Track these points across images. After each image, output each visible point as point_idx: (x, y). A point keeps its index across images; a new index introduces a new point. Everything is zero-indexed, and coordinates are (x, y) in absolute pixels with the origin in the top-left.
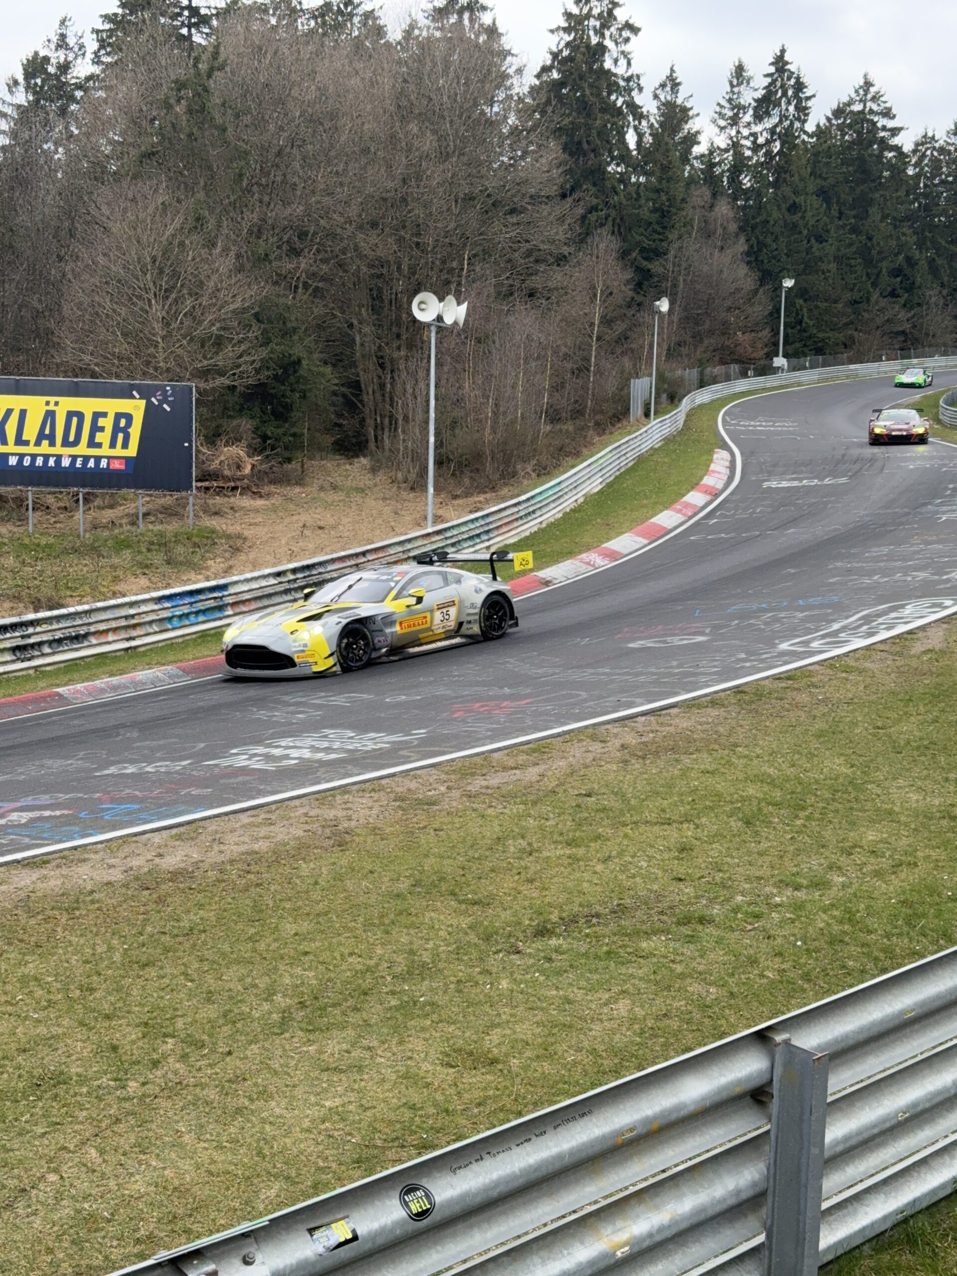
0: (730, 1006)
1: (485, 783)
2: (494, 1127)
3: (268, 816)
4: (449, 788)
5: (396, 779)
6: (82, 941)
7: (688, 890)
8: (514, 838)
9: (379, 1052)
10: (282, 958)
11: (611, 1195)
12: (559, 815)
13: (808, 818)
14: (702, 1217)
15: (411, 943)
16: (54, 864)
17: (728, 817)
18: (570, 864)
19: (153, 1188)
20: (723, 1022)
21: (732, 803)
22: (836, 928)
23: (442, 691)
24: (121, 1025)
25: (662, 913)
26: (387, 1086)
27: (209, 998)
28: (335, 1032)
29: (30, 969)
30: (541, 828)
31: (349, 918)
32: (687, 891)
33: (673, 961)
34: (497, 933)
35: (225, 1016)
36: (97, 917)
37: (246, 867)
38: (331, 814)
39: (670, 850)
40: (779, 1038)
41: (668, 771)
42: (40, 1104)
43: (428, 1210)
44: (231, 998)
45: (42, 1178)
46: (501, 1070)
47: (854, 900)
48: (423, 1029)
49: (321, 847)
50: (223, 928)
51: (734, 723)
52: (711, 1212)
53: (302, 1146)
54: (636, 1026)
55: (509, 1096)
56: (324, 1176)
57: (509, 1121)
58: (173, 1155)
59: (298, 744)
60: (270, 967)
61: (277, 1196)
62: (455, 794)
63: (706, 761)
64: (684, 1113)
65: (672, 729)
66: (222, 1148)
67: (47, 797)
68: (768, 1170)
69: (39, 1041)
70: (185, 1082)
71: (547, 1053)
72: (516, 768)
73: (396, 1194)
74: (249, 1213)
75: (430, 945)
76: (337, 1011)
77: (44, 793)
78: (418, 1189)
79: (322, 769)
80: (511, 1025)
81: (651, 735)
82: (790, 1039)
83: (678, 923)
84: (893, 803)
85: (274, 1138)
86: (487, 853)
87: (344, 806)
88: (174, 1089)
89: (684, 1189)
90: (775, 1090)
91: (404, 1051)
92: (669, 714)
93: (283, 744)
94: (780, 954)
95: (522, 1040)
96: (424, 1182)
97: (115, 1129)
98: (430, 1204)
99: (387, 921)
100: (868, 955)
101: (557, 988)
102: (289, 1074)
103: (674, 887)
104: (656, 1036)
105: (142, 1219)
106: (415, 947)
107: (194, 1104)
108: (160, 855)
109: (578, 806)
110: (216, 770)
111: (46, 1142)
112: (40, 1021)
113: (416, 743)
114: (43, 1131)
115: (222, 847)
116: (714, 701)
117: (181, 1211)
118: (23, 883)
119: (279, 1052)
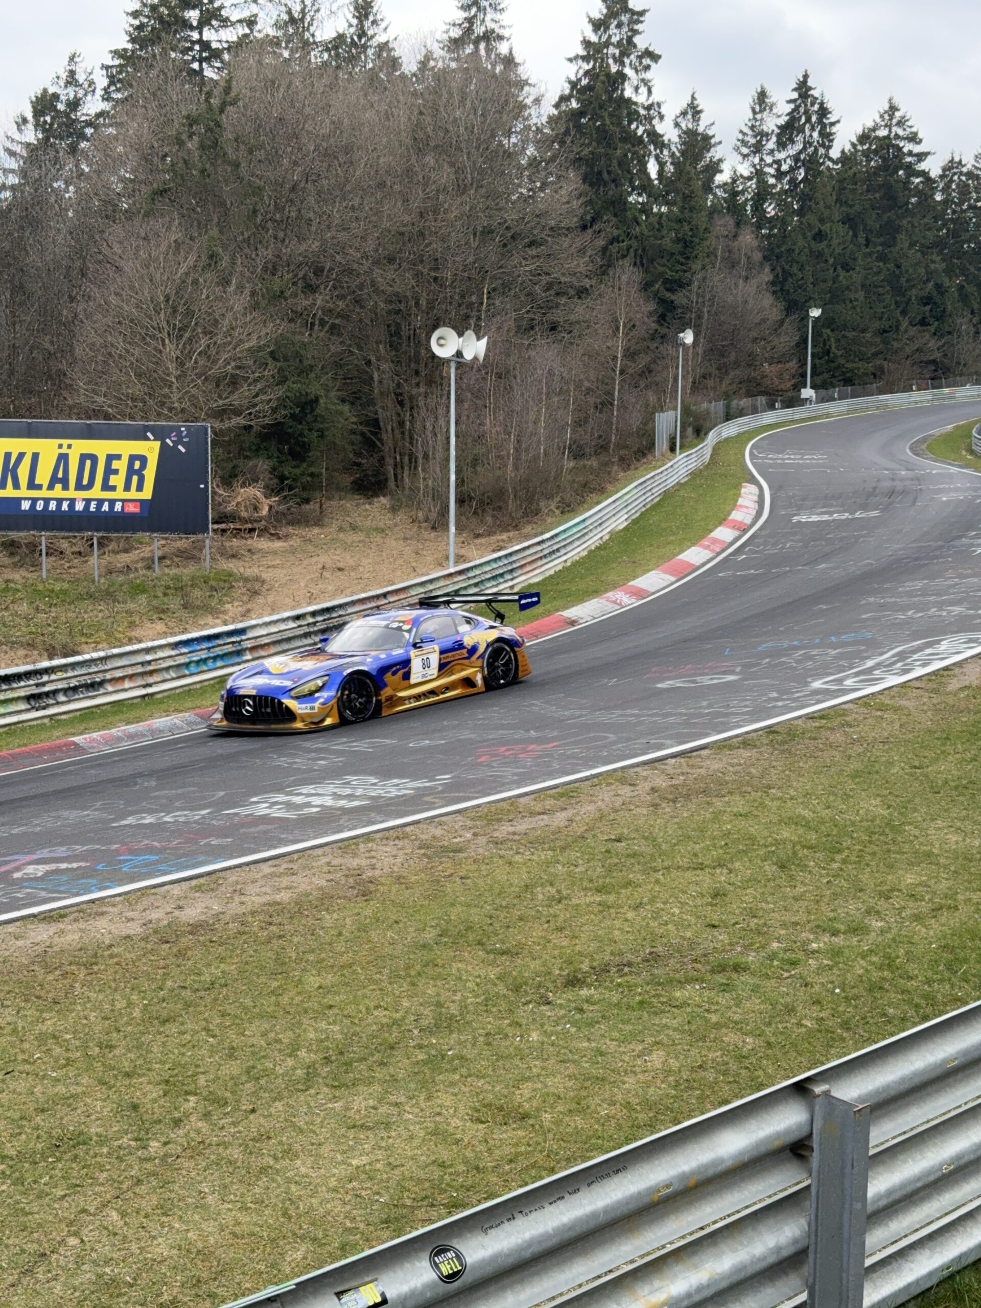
0: (767, 1057)
1: (511, 829)
2: (526, 1184)
3: (290, 866)
4: (475, 835)
5: (421, 826)
6: (101, 997)
7: (723, 937)
8: (542, 885)
9: (407, 1108)
10: (306, 1012)
11: (648, 1254)
12: (589, 861)
13: (844, 861)
14: (742, 1275)
15: (438, 995)
16: (71, 917)
17: (763, 861)
18: (601, 912)
19: (175, 1252)
20: (760, 1073)
21: (766, 846)
22: (876, 975)
23: (466, 735)
24: (141, 1084)
25: (695, 961)
26: (416, 1143)
27: (232, 1054)
28: (361, 1088)
29: (48, 1026)
30: (570, 874)
31: (375, 970)
32: (721, 938)
33: (708, 1011)
34: (526, 984)
35: (248, 1072)
36: (116, 972)
37: (268, 919)
38: (354, 863)
39: (703, 896)
40: (818, 1089)
41: (699, 815)
42: (60, 1166)
43: (459, 1271)
44: (253, 1054)
45: (63, 1242)
46: (533, 1126)
47: (894, 945)
48: (452, 1084)
49: (345, 897)
50: (245, 981)
51: (766, 764)
52: (751, 1271)
53: (329, 1206)
54: (671, 1078)
55: (541, 1152)
56: (351, 1238)
57: (541, 1178)
58: (196, 1217)
59: (320, 791)
60: (294, 1021)
61: (305, 1258)
62: (482, 840)
63: (739, 804)
64: (720, 1168)
65: (703, 771)
66: (247, 1209)
67: (64, 849)
68: (809, 1225)
69: (56, 1100)
70: (207, 1141)
71: (580, 1107)
72: (543, 813)
73: (426, 1255)
74: (275, 1276)
75: (458, 997)
76: (363, 1067)
77: (61, 844)
78: (449, 1250)
79: (345, 817)
80: (542, 1079)
81: (682, 778)
82: (829, 1091)
83: (713, 972)
84: (932, 844)
85: (300, 1198)
86: (515, 901)
87: (367, 855)
88: (196, 1149)
89: (723, 1247)
90: (815, 1143)
91: (432, 1107)
92: (700, 756)
93: (304, 791)
94: (817, 1002)
95: (554, 1094)
96: (455, 1243)
97: (137, 1191)
98: (461, 1265)
99: (413, 973)
100: (909, 1002)
101: (589, 1040)
102: (314, 1132)
103: (708, 933)
104: (692, 1088)
105: (166, 1284)
106: (442, 999)
107: (217, 1164)
108: (180, 908)
109: (608, 851)
110: (237, 819)
111: (66, 1205)
112: (59, 1080)
113: (440, 788)
114: (63, 1193)
115: (243, 899)
116: (746, 742)
117: (205, 1275)
118: (39, 938)
119: (304, 1109)
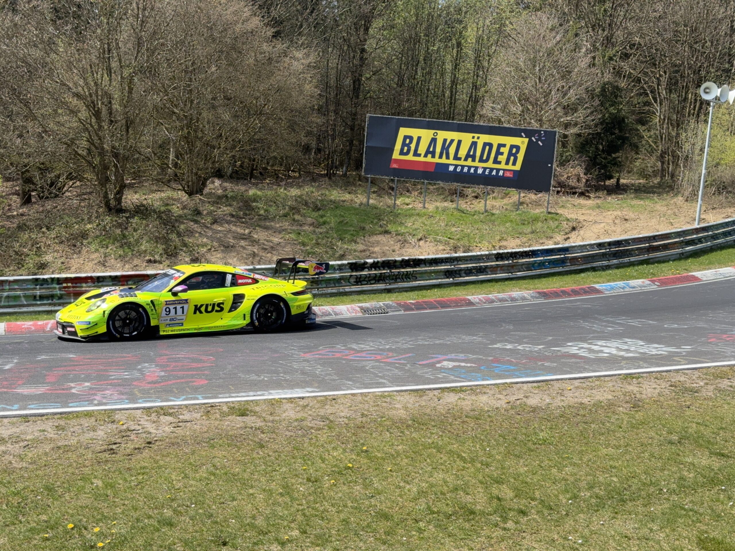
1: (730, 384)
3: (591, 384)
4: (706, 384)
5: (672, 373)
15: (680, 473)
16: (468, 392)
23: (702, 324)
24: (504, 488)
29: (454, 448)
37: (577, 412)
38: (630, 388)
59: (608, 345)
62: (711, 388)
67: (463, 355)
77: (461, 353)
79: (625, 362)
87: (638, 385)
93: (600, 343)
108: (527, 397)
110: (559, 354)
113: (684, 354)
115: (563, 398)
118: (450, 400)
